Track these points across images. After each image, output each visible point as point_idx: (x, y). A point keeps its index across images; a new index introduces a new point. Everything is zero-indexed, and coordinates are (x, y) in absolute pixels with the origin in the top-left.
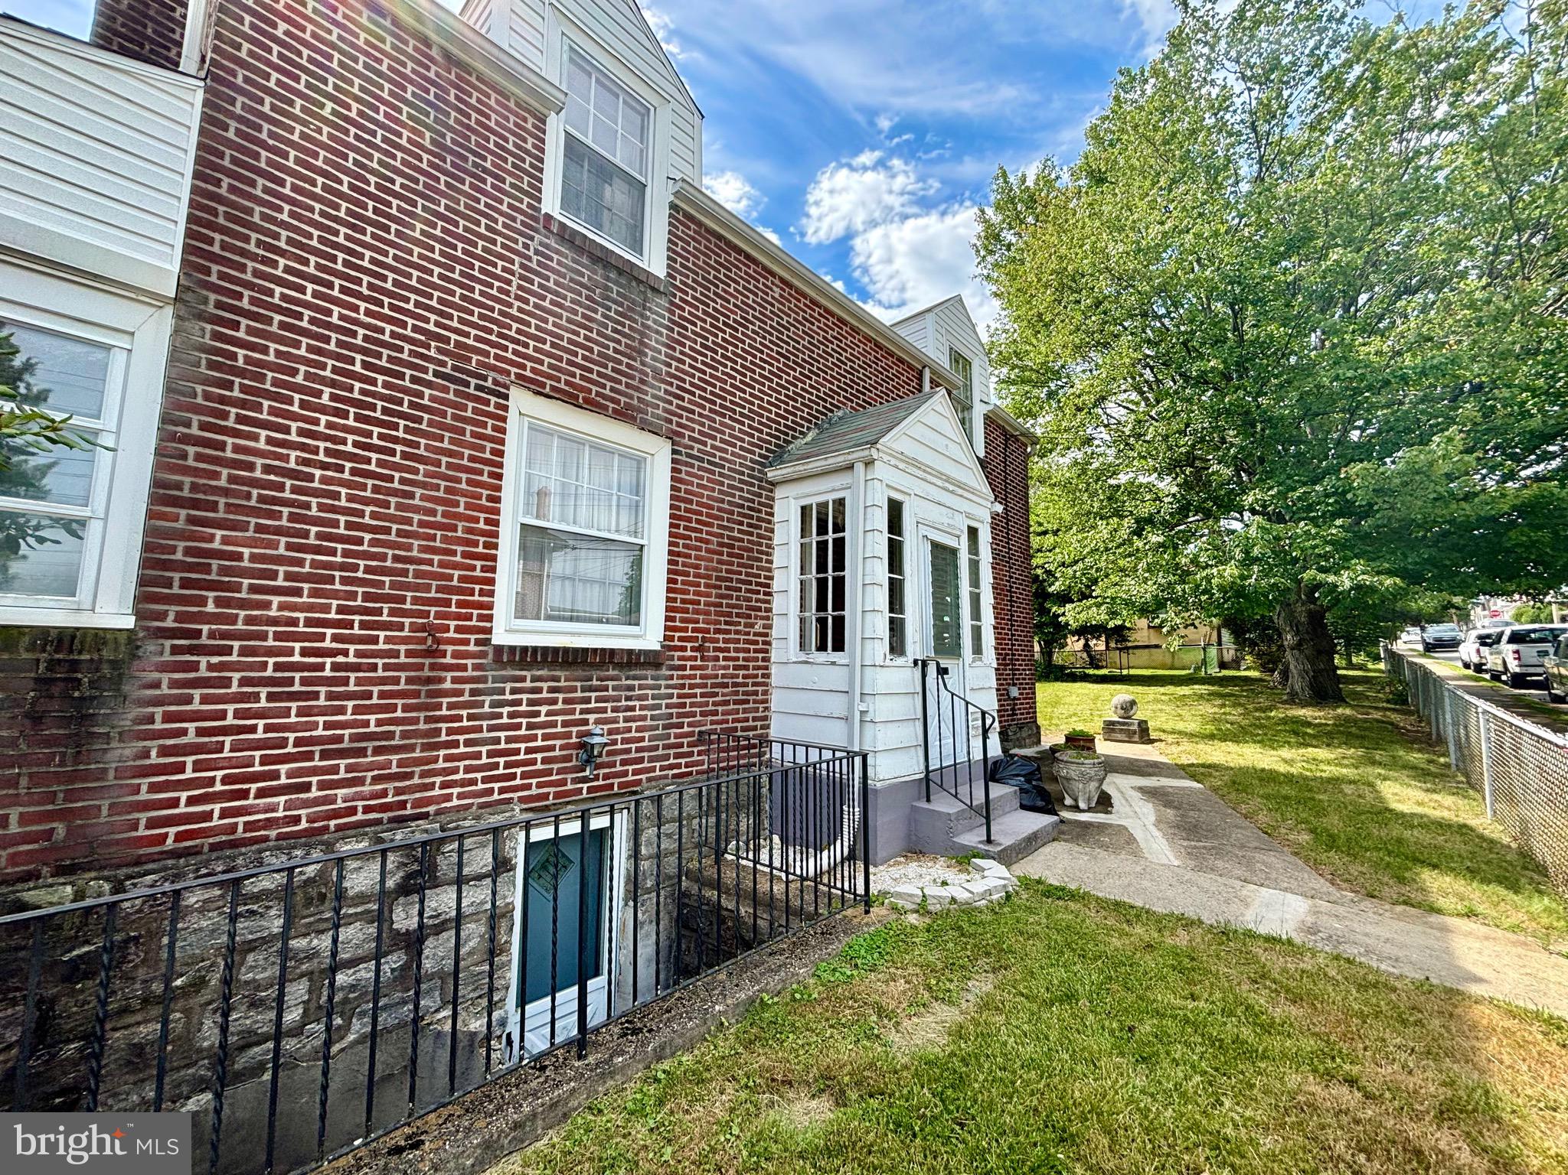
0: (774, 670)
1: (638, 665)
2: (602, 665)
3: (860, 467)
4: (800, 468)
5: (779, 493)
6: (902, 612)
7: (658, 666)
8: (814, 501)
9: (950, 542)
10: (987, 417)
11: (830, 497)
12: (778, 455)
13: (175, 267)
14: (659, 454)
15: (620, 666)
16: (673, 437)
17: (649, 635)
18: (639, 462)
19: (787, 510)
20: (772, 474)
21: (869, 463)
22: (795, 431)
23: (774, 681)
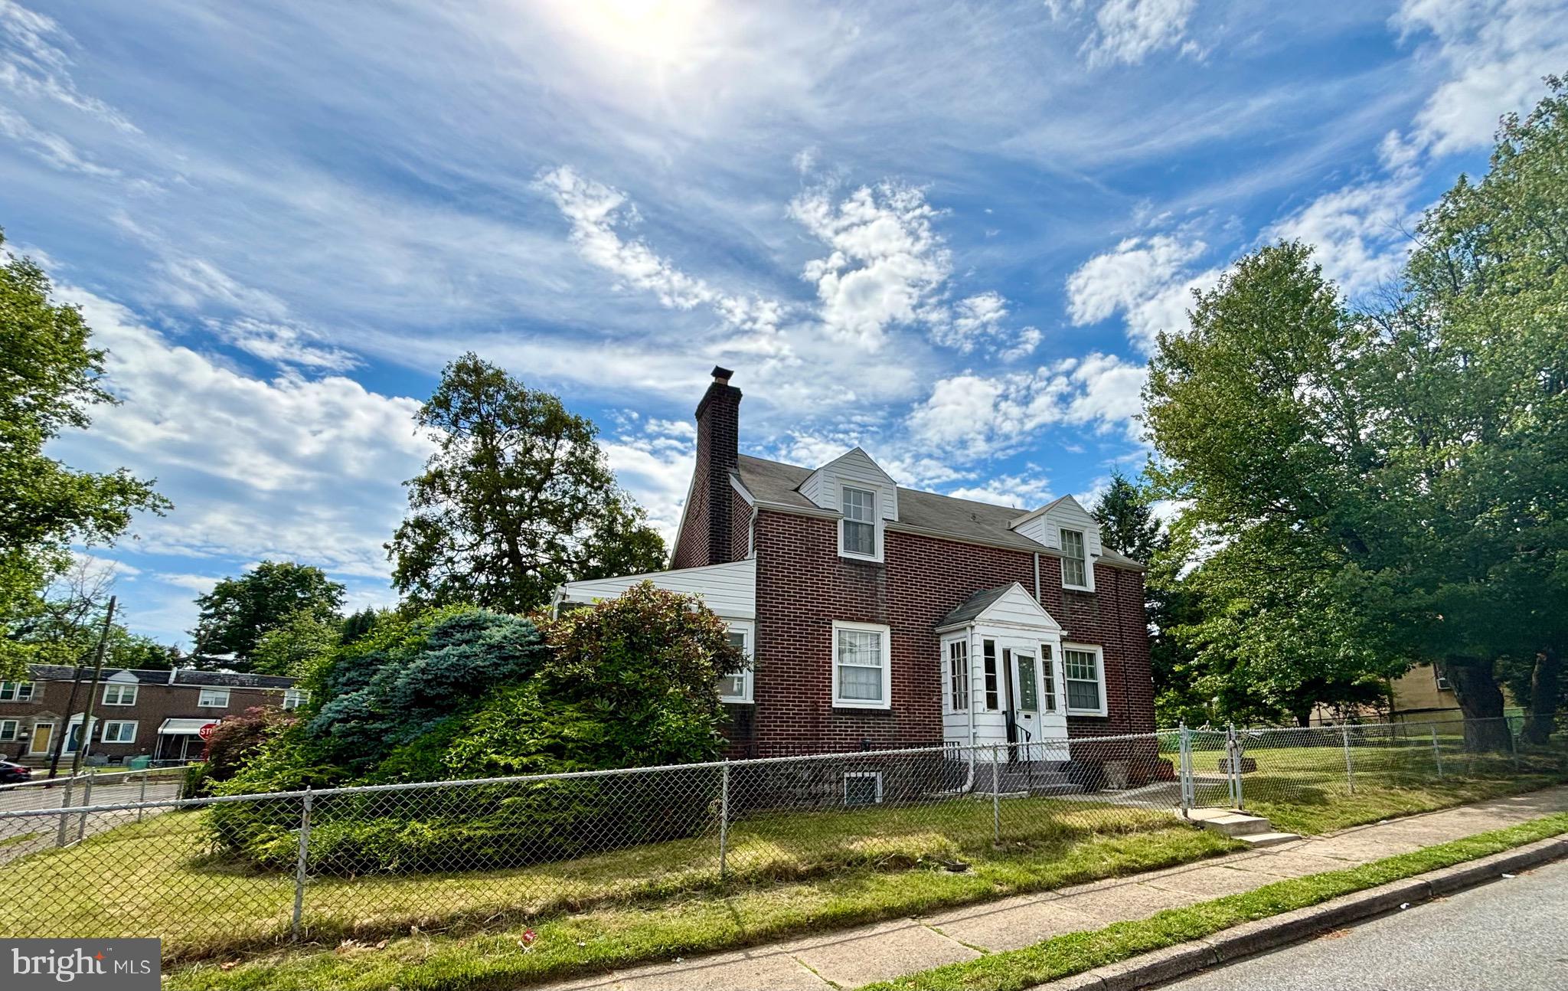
0: (944, 718)
1: (881, 715)
2: (867, 715)
3: (969, 629)
4: (953, 627)
5: (942, 638)
6: (995, 689)
7: (889, 715)
8: (955, 642)
9: (1030, 655)
10: (1095, 565)
11: (961, 641)
12: (941, 622)
13: (754, 611)
14: (886, 632)
15: (874, 715)
16: (890, 624)
17: (886, 704)
18: (878, 635)
19: (945, 646)
20: (938, 630)
21: (972, 627)
22: (950, 608)
23: (944, 724)
